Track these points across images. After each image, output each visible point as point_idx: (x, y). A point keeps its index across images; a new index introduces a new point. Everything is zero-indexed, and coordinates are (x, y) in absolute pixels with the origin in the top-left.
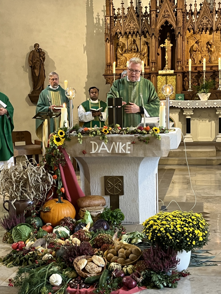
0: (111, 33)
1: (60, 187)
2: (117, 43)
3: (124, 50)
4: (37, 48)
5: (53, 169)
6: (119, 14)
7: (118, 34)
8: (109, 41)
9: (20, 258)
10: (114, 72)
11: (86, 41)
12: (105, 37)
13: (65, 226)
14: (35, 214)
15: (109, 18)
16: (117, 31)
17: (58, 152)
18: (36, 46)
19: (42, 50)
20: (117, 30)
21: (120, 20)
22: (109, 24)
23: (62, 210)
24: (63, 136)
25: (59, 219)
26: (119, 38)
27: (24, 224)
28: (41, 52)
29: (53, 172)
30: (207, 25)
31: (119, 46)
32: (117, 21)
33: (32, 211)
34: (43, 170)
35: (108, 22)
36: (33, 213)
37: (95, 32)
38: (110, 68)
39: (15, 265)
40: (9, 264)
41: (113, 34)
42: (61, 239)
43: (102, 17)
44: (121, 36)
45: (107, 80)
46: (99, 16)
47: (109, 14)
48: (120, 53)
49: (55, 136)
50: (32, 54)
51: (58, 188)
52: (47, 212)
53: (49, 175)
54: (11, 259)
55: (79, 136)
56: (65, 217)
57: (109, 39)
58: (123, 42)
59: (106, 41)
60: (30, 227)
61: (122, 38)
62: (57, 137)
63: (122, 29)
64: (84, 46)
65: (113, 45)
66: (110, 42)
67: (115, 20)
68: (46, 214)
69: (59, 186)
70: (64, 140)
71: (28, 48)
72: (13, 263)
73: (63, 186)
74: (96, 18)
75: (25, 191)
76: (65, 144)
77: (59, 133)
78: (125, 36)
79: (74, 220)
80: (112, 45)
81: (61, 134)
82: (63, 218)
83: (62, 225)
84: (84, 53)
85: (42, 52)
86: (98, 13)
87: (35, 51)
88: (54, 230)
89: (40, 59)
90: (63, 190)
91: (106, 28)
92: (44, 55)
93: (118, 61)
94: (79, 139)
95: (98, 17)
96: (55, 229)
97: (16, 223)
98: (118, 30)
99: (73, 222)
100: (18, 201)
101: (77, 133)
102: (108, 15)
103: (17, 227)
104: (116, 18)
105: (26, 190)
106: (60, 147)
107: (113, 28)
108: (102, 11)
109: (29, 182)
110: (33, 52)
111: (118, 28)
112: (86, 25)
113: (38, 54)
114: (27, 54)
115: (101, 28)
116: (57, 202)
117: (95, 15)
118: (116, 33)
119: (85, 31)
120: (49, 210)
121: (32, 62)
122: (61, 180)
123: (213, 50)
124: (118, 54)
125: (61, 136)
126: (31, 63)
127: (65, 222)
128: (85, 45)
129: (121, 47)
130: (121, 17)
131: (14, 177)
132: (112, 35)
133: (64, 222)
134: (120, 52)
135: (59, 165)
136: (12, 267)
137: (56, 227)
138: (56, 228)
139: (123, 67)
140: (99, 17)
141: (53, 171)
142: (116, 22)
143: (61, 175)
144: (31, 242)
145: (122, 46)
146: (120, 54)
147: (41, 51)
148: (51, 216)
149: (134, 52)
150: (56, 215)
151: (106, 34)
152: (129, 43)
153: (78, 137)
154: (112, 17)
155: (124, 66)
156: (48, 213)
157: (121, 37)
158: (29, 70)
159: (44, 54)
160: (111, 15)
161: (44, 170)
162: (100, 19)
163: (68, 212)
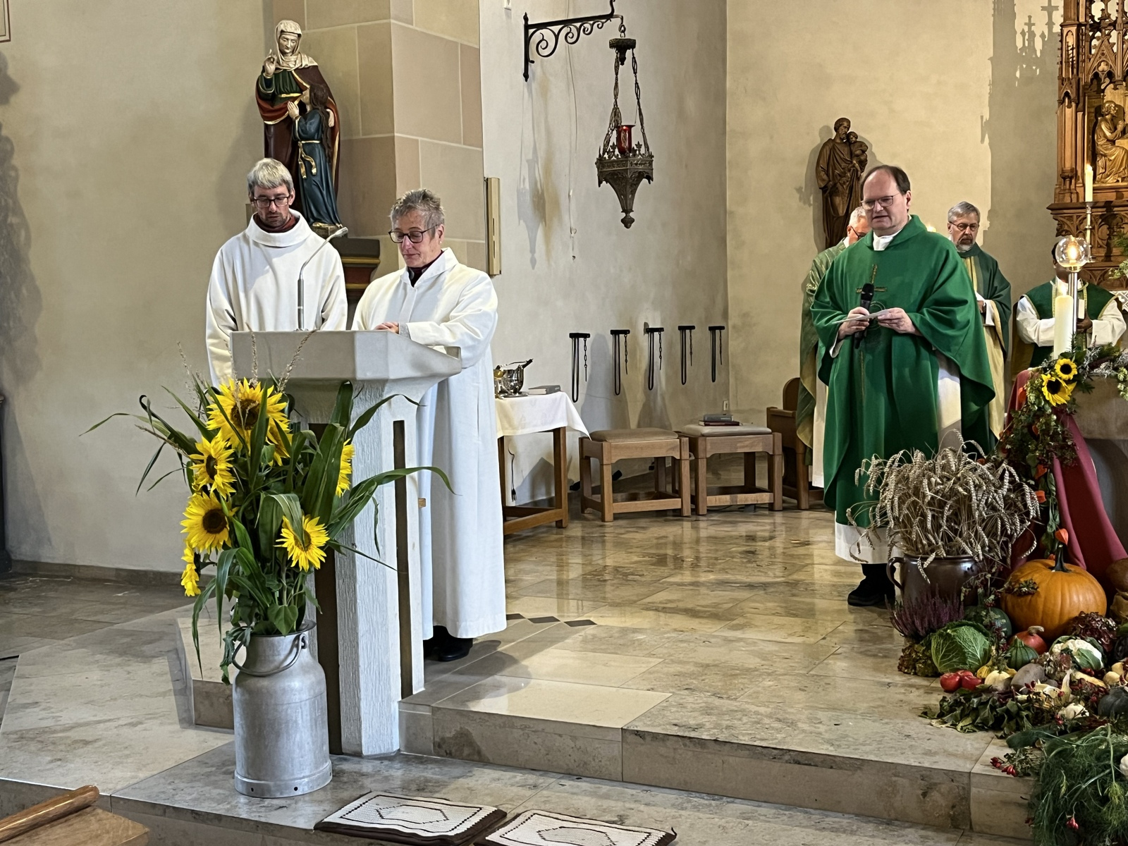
0: (1080, 75)
1: (1054, 528)
2: (1096, 105)
3: (1120, 127)
4: (842, 130)
5: (1033, 472)
6: (1105, 15)
7: (1102, 77)
8: (1070, 102)
9: (993, 708)
10: (1089, 197)
11: (990, 106)
12: (1060, 89)
13: (1089, 639)
14: (992, 597)
15: (1074, 29)
16: (1100, 69)
17: (1053, 423)
18: (841, 125)
19: (857, 138)
20: (1099, 65)
21: (1109, 35)
22: (1073, 49)
23: (1073, 590)
24: (1072, 377)
25: (1066, 618)
26: (1103, 91)
27: (968, 625)
28: (856, 142)
29: (1032, 482)
31: (1102, 116)
32: (1098, 38)
33: (980, 590)
34: (1011, 475)
35: (1070, 44)
36: (986, 595)
37: (1018, 74)
38: (1073, 187)
39: (981, 729)
40: (961, 724)
41: (1086, 78)
42: (1084, 672)
43: (1040, 28)
44: (1111, 83)
45: (1061, 225)
46: (1034, 24)
47: (1073, 16)
48: (1105, 136)
49: (1046, 378)
50: (827, 151)
51: (1049, 530)
52: (1027, 594)
53: (1027, 488)
54: (963, 711)
55: (1121, 377)
56: (1082, 612)
57: (1073, 96)
58: (1118, 103)
59: (1061, 102)
60: (985, 634)
61: (1115, 88)
62: (1054, 379)
63: (1115, 62)
64: (984, 120)
65: (1084, 115)
66: (1074, 105)
67: (1091, 34)
68: (1023, 599)
69: (1050, 523)
70: (1071, 387)
71: (817, 133)
72: (974, 721)
73: (1062, 525)
74: (1023, 33)
75: (955, 531)
76: (1074, 400)
77: (1058, 368)
78: (1124, 83)
79: (1112, 623)
80: (1080, 115)
81: (1066, 369)
82: (1076, 614)
83: (1076, 635)
84: (982, 141)
85: (857, 144)
86: (1030, 17)
87: (838, 141)
88: (1057, 648)
89: (854, 166)
90: (1065, 535)
91: (1061, 63)
92: (864, 152)
93: (1100, 162)
94: (1121, 386)
95: (1030, 28)
96: (1058, 645)
97: (939, 620)
98: (1103, 66)
99: (1110, 629)
100: (941, 559)
101: (1116, 369)
102: (1070, 19)
103: (946, 630)
104: (1096, 27)
105: (957, 530)
106: (1058, 410)
107: (1084, 61)
108: (1043, 8)
109: (970, 507)
110: (831, 145)
111: (1103, 58)
112: (992, 55)
113: (845, 151)
114: (813, 151)
115: (1039, 62)
116: (1052, 568)
117: (1020, 24)
118: (1096, 75)
119: (988, 72)
120: (1033, 590)
121: (828, 175)
122: (1058, 506)
124: (1101, 142)
125: (1065, 377)
126: (825, 177)
127: (1087, 626)
128: (987, 116)
129: (1112, 120)
130: (1114, 24)
131: (930, 490)
132: (1082, 83)
133: (1081, 626)
134: (1108, 134)
135: (1052, 459)
136: (974, 731)
137: (1059, 639)
138: (1059, 642)
139: (1118, 181)
140: (1033, 28)
141: (1033, 479)
142: (1095, 42)
143: (1057, 491)
144: (1000, 672)
145: (1113, 116)
146: (1108, 140)
147: (854, 139)
148: (1041, 607)
150: (1055, 604)
151: (1062, 80)
153: (1119, 381)
154: (1085, 25)
155: (1120, 179)
156: (1029, 597)
157: (1112, 86)
158: (815, 199)
159: (863, 148)
160: (1082, 20)
161: (1014, 473)
162: (1035, 35)
163: (1090, 597)
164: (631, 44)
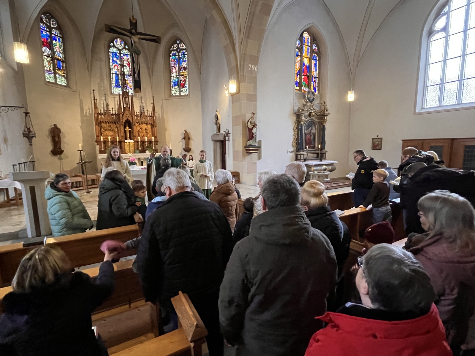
0: (98, 121)
3: (105, 129)
4: (55, 126)
6: (101, 112)
11: (81, 123)
16: (101, 120)
21: (102, 115)
22: (96, 117)
26: (102, 124)
30: (145, 121)
38: (99, 138)
43: (88, 112)
47: (96, 112)
50: (52, 129)
58: (104, 126)
64: (80, 126)
66: (97, 125)
67: (99, 115)
78: (105, 123)
80: (99, 127)
84: (80, 129)
87: (54, 128)
89: (58, 132)
92: (60, 130)
93: (102, 135)
108: (88, 109)
112: (80, 115)
113: (56, 129)
117: (85, 111)
123: (148, 132)
126: (53, 134)
129: (103, 128)
134: (103, 130)
147: (58, 128)
149: (111, 131)
151: (95, 121)
152: (107, 127)
164: (29, 113)
